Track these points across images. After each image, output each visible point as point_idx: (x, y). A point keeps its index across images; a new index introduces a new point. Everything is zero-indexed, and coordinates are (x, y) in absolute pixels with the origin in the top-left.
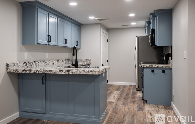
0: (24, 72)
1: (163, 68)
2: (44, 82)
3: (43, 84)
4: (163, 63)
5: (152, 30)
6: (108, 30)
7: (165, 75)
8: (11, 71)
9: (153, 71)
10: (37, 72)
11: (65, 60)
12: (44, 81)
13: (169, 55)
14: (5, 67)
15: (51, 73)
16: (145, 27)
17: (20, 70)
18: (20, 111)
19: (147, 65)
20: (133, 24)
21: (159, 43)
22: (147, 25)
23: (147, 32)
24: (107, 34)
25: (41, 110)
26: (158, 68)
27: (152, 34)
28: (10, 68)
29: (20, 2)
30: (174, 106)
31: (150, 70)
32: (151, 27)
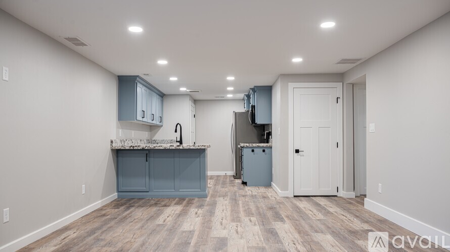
0: (132, 148)
1: (263, 147)
2: (148, 160)
3: (147, 161)
4: (264, 143)
5: (252, 106)
6: (195, 101)
7: (266, 154)
8: (116, 148)
9: (253, 151)
10: (147, 148)
11: (145, 141)
12: (148, 158)
13: (269, 134)
14: (110, 143)
15: (161, 148)
16: (243, 99)
17: (127, 146)
18: (118, 191)
19: (248, 145)
20: (230, 96)
21: (259, 120)
22: (246, 98)
23: (246, 107)
24: (194, 106)
25: (144, 189)
26: (259, 147)
27: (252, 110)
28: (114, 145)
29: (118, 76)
30: (274, 184)
31: (251, 150)
32: (251, 102)
